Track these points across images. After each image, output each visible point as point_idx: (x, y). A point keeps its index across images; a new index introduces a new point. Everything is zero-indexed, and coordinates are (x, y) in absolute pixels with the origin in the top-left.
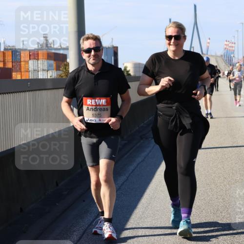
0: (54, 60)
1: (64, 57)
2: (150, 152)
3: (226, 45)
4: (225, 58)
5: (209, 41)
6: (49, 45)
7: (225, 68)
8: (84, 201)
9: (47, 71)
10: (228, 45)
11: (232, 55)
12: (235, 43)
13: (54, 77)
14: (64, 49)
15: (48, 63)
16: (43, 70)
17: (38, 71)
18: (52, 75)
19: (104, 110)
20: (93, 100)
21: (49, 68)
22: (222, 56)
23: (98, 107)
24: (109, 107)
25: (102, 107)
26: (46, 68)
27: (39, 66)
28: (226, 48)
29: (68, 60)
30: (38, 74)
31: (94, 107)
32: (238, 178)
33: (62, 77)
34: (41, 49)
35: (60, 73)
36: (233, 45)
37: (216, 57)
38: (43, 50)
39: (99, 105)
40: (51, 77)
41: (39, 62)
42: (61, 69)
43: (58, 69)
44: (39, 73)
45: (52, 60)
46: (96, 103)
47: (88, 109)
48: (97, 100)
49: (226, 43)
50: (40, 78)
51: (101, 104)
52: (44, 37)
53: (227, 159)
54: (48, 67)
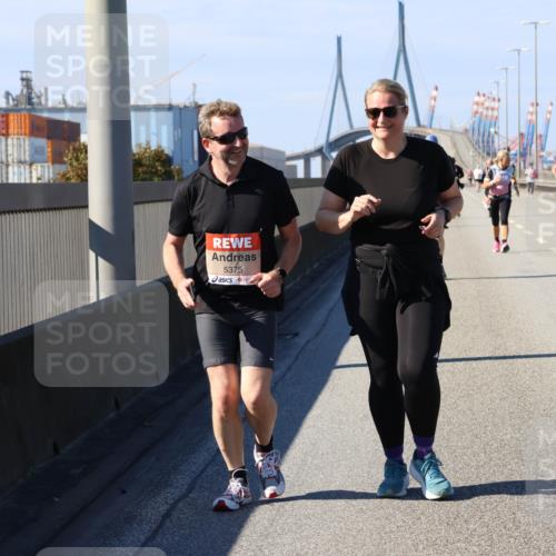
0: (48, 138)
1: (73, 130)
2: (289, 369)
3: (477, 104)
4: (475, 138)
5: (434, 93)
6: (35, 100)
7: (475, 161)
8: (124, 492)
9: (31, 165)
10: (483, 104)
11: (492, 130)
12: (499, 100)
13: (46, 181)
14: (73, 110)
15: (31, 145)
16: (20, 162)
17: (7, 166)
18: (43, 175)
19: (248, 258)
20: (225, 240)
21: (37, 157)
22: (466, 131)
23: (235, 253)
24: (257, 253)
25: (244, 254)
26: (27, 159)
27: (10, 152)
28: (476, 113)
29: (84, 138)
30: (7, 173)
31: (227, 254)
32: (509, 436)
33: (68, 179)
34: (16, 110)
35: (62, 168)
36: (496, 105)
37: (452, 133)
38: (19, 111)
39: (238, 249)
40: (39, 179)
41: (10, 141)
42: (66, 159)
43: (57, 158)
44: (10, 169)
45: (43, 137)
46: (230, 244)
47: (215, 257)
48: (232, 240)
49: (477, 99)
50: (10, 181)
51: (240, 246)
52: (23, 79)
53: (479, 388)
54: (31, 156)
